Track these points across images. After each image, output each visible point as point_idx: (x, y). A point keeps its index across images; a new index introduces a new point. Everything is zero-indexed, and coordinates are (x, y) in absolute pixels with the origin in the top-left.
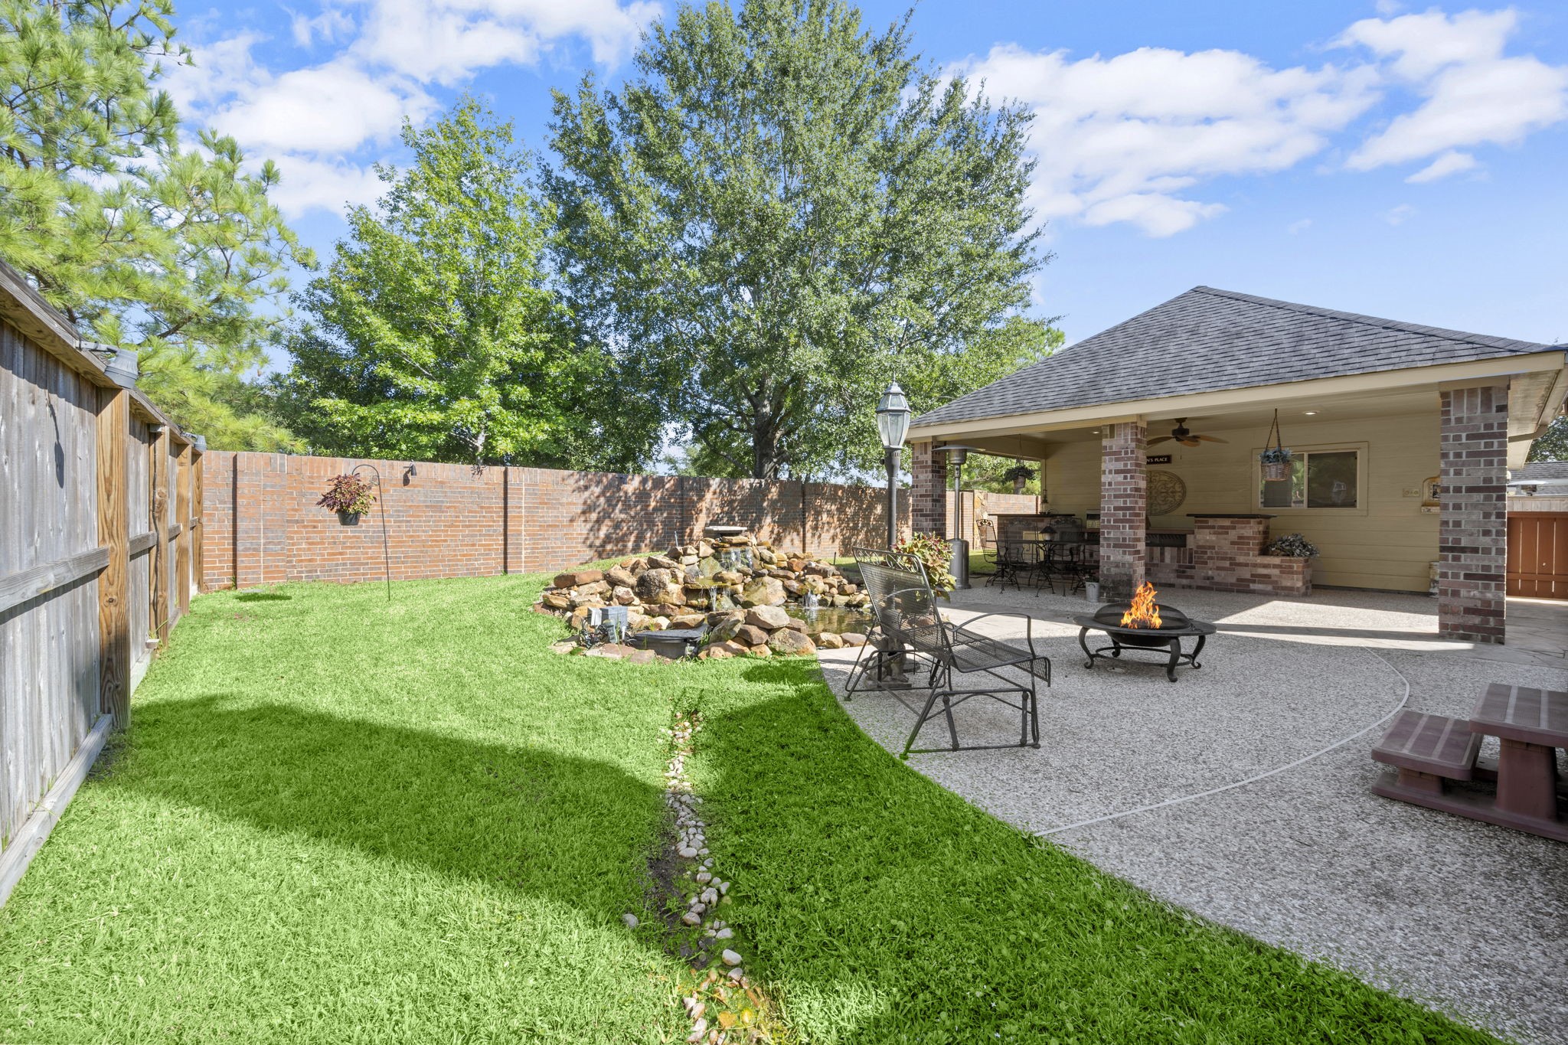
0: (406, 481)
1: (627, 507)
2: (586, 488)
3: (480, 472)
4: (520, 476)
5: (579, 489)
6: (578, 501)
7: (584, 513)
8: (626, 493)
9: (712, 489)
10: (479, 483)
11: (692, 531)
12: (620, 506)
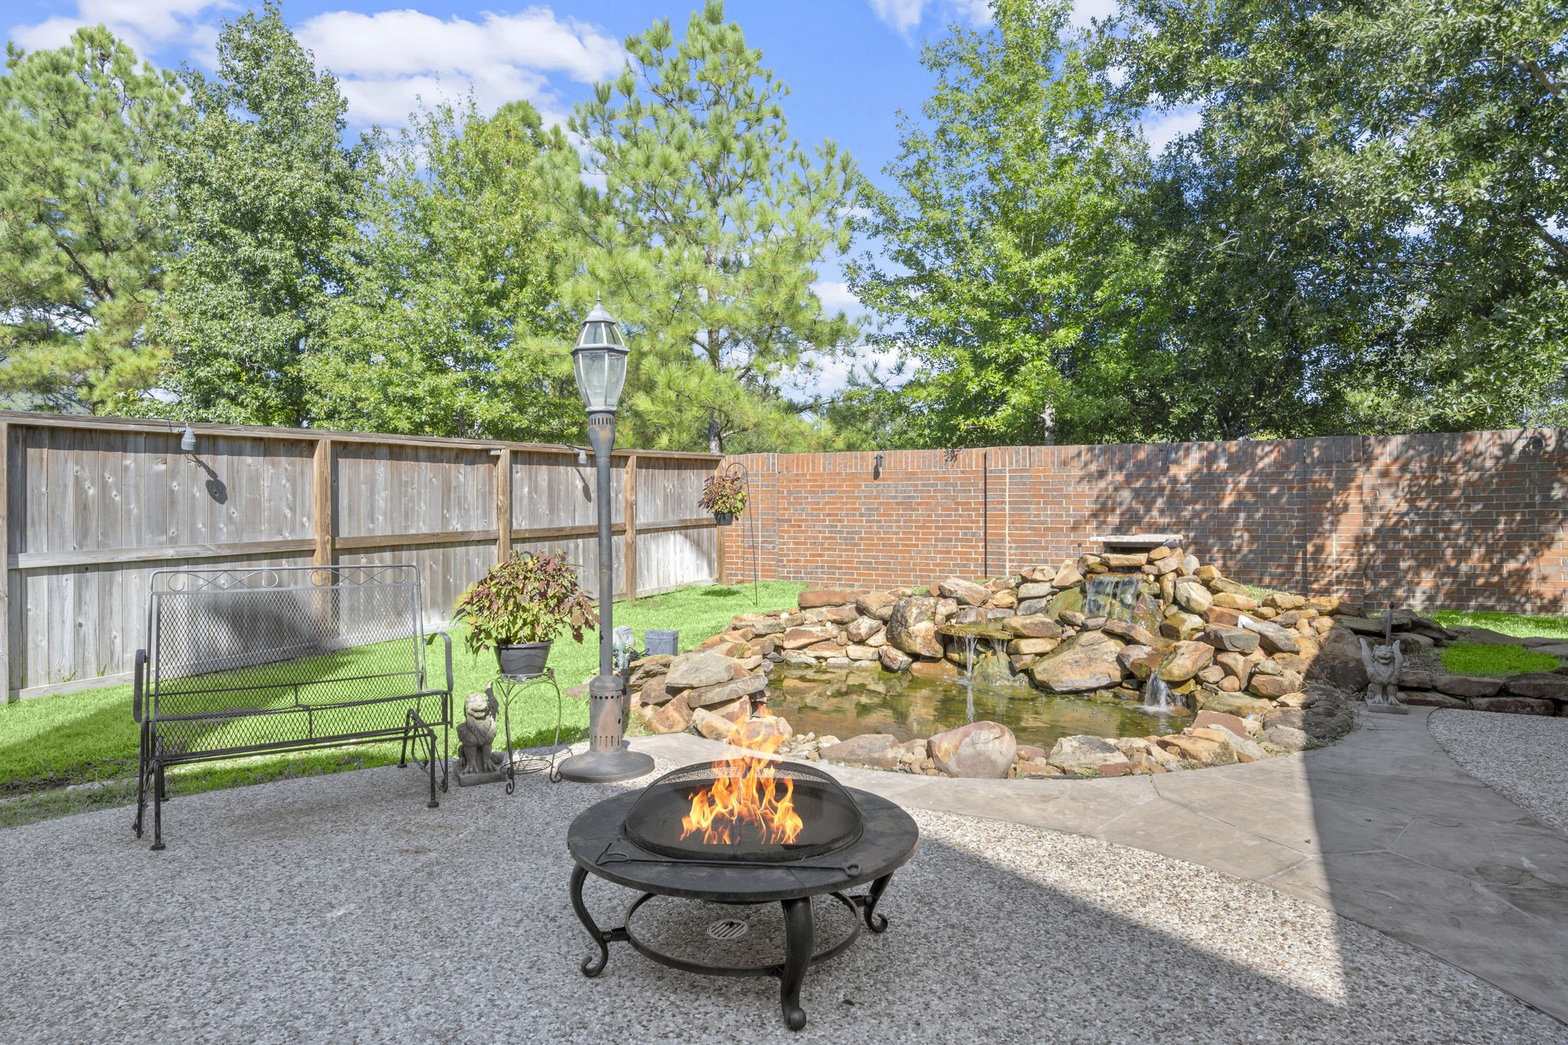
0: (876, 475)
1: (1175, 502)
2: (1102, 474)
3: (954, 457)
4: (1005, 459)
5: (1090, 478)
6: (1087, 496)
7: (1095, 515)
8: (1174, 481)
9: (1378, 465)
10: (954, 471)
11: (1319, 549)
12: (1160, 503)
